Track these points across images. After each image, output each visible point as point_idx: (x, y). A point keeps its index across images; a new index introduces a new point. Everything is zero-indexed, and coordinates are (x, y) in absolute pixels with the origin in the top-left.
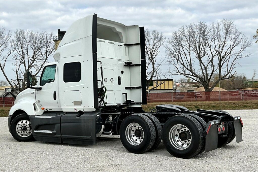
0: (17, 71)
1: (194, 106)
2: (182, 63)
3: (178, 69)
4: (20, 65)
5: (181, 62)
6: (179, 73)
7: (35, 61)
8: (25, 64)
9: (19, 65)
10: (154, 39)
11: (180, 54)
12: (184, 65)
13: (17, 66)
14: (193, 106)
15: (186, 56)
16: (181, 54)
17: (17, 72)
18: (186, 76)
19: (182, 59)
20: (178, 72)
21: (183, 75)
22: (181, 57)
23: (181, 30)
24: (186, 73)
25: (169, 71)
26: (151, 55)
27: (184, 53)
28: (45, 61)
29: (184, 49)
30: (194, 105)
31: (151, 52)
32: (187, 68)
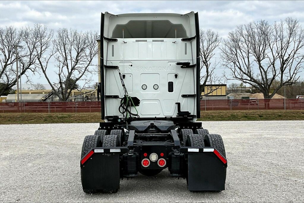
0: (60, 73)
1: (258, 116)
2: (239, 66)
3: (234, 73)
4: (63, 67)
5: (237, 66)
6: (236, 77)
7: (78, 63)
8: (67, 66)
9: (62, 67)
10: (208, 40)
11: (237, 57)
12: (240, 69)
13: (60, 68)
14: (257, 115)
15: (244, 59)
16: (238, 56)
17: (59, 75)
18: (243, 81)
19: (239, 62)
20: (235, 77)
21: (240, 80)
22: (238, 59)
23: (238, 30)
24: (243, 78)
25: (223, 75)
26: (205, 58)
27: (242, 56)
28: (89, 63)
29: (241, 51)
30: (258, 114)
31: (204, 54)
32: (244, 72)
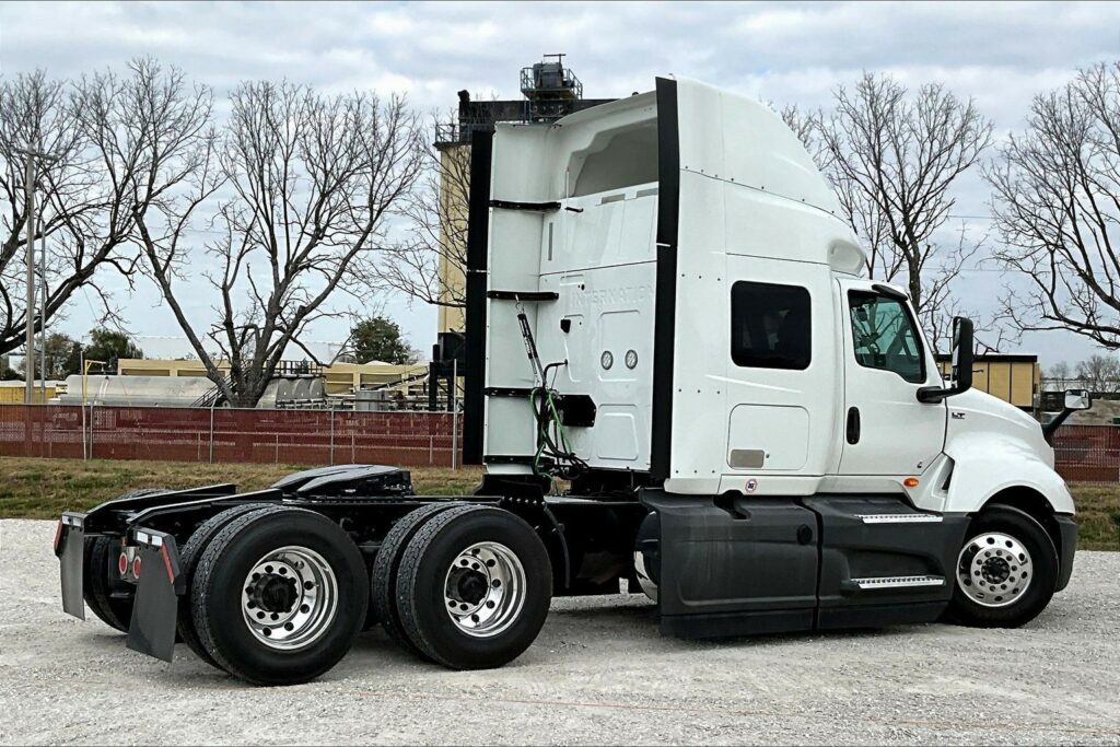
0: (228, 283)
1: (1107, 516)
2: (1083, 267)
3: (1051, 296)
4: (241, 255)
5: (1075, 264)
6: (1061, 318)
8: (273, 251)
9: (238, 254)
10: (926, 134)
11: (1074, 219)
12: (1089, 278)
13: (229, 257)
14: (1100, 515)
15: (1103, 227)
16: (1078, 217)
17: (225, 289)
18: (1102, 341)
19: (1081, 247)
20: (1053, 314)
21: (1078, 331)
22: (1077, 232)
23: (1083, 86)
24: (1101, 323)
25: (1004, 308)
26: (906, 219)
27: (1091, 210)
28: (362, 240)
29: (1093, 188)
30: (1108, 509)
31: (904, 206)
32: (1109, 294)
